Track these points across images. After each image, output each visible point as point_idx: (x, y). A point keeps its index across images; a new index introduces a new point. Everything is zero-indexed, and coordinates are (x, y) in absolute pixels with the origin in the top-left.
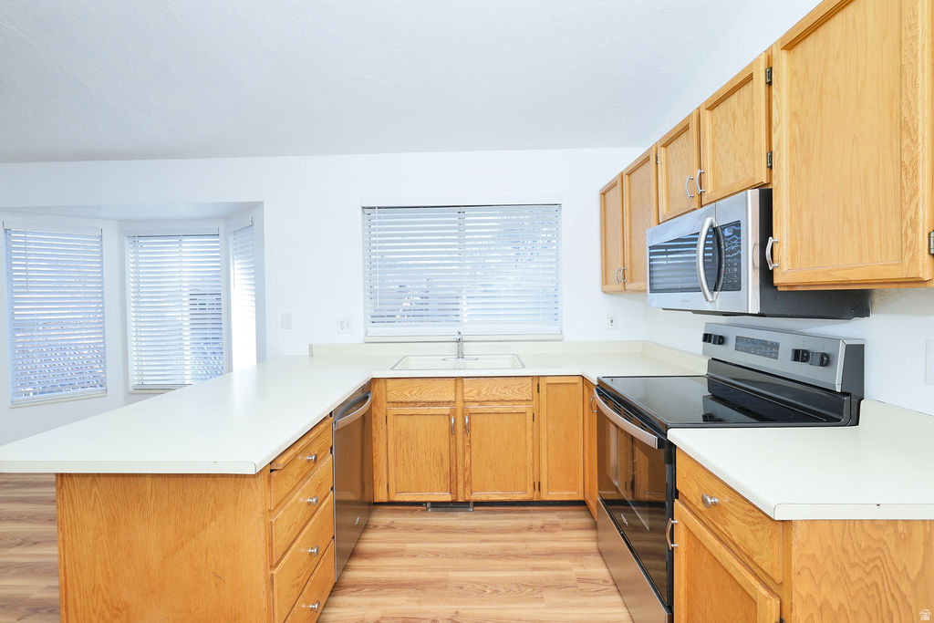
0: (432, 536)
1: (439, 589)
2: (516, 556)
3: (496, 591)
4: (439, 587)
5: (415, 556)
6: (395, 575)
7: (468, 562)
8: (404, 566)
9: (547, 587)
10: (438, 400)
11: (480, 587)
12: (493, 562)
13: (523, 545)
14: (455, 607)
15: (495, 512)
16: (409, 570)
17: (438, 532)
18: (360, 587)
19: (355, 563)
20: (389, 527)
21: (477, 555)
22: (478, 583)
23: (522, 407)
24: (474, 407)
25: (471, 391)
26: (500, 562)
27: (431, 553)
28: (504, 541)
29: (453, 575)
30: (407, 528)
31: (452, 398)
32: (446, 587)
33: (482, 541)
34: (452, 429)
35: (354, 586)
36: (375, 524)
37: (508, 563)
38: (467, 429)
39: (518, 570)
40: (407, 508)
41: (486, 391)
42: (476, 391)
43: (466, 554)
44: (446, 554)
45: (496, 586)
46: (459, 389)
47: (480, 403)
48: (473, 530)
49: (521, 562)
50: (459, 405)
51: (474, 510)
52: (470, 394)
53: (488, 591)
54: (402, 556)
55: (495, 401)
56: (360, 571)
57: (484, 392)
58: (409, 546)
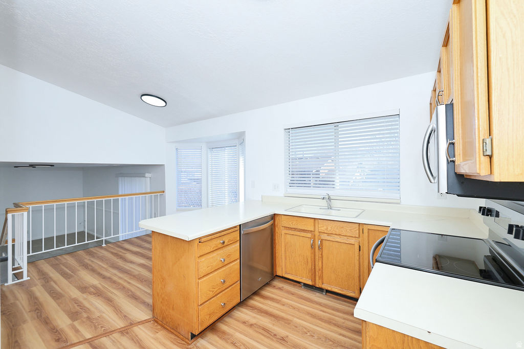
0: (297, 299)
1: (286, 323)
2: (335, 325)
3: (313, 336)
4: (286, 322)
5: (284, 305)
6: (271, 310)
7: (308, 317)
8: (276, 307)
9: (342, 346)
10: (306, 229)
11: (305, 331)
12: (320, 322)
13: (343, 321)
14: (288, 334)
15: (338, 299)
16: (277, 310)
17: (301, 298)
18: (253, 308)
19: (257, 298)
20: (280, 289)
21: (314, 316)
22: (306, 329)
23: (352, 241)
24: (324, 237)
25: (323, 227)
26: (323, 324)
27: (292, 306)
28: (334, 315)
29: (296, 320)
30: (289, 292)
31: (312, 229)
32: (289, 324)
33: (321, 311)
34: (313, 246)
35: (251, 307)
36: (274, 285)
37: (329, 326)
38: (321, 247)
39: (331, 331)
40: (293, 283)
41: (330, 228)
42: (325, 227)
43: (309, 314)
44: (298, 310)
45: (314, 333)
46: (317, 224)
47: (329, 234)
48: (320, 304)
49: (336, 329)
50: (317, 233)
51: (326, 294)
52: (322, 228)
53: (308, 334)
54: (278, 303)
55: (336, 234)
56: (256, 302)
57: (329, 228)
58: (284, 300)
